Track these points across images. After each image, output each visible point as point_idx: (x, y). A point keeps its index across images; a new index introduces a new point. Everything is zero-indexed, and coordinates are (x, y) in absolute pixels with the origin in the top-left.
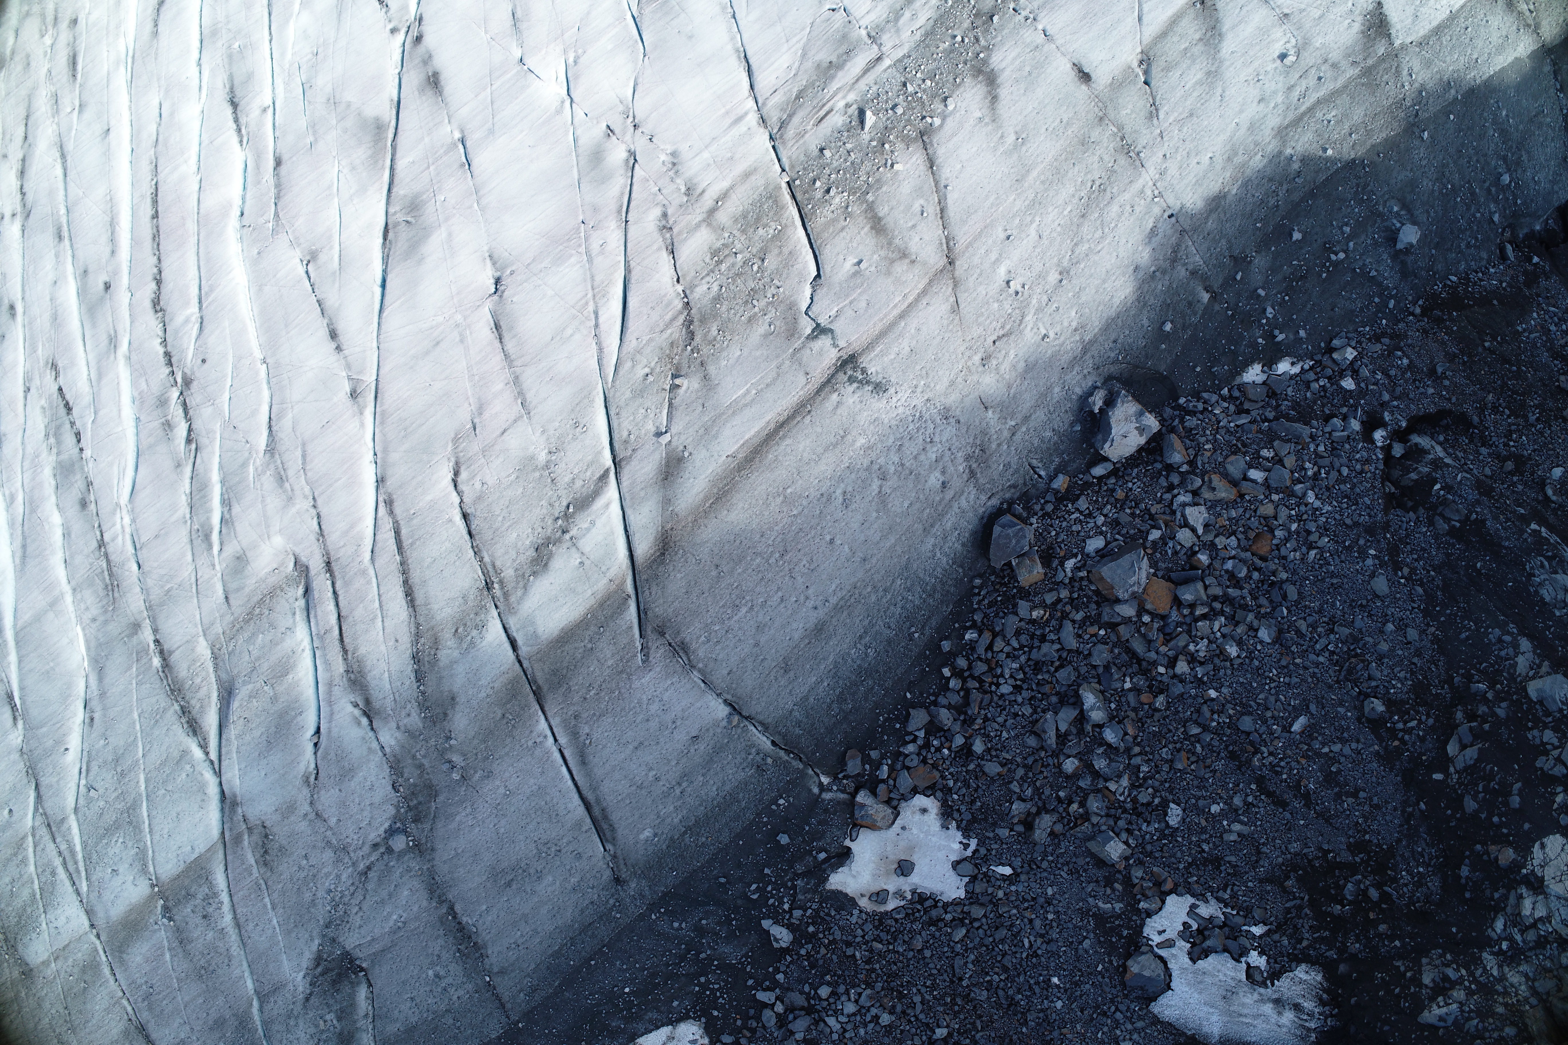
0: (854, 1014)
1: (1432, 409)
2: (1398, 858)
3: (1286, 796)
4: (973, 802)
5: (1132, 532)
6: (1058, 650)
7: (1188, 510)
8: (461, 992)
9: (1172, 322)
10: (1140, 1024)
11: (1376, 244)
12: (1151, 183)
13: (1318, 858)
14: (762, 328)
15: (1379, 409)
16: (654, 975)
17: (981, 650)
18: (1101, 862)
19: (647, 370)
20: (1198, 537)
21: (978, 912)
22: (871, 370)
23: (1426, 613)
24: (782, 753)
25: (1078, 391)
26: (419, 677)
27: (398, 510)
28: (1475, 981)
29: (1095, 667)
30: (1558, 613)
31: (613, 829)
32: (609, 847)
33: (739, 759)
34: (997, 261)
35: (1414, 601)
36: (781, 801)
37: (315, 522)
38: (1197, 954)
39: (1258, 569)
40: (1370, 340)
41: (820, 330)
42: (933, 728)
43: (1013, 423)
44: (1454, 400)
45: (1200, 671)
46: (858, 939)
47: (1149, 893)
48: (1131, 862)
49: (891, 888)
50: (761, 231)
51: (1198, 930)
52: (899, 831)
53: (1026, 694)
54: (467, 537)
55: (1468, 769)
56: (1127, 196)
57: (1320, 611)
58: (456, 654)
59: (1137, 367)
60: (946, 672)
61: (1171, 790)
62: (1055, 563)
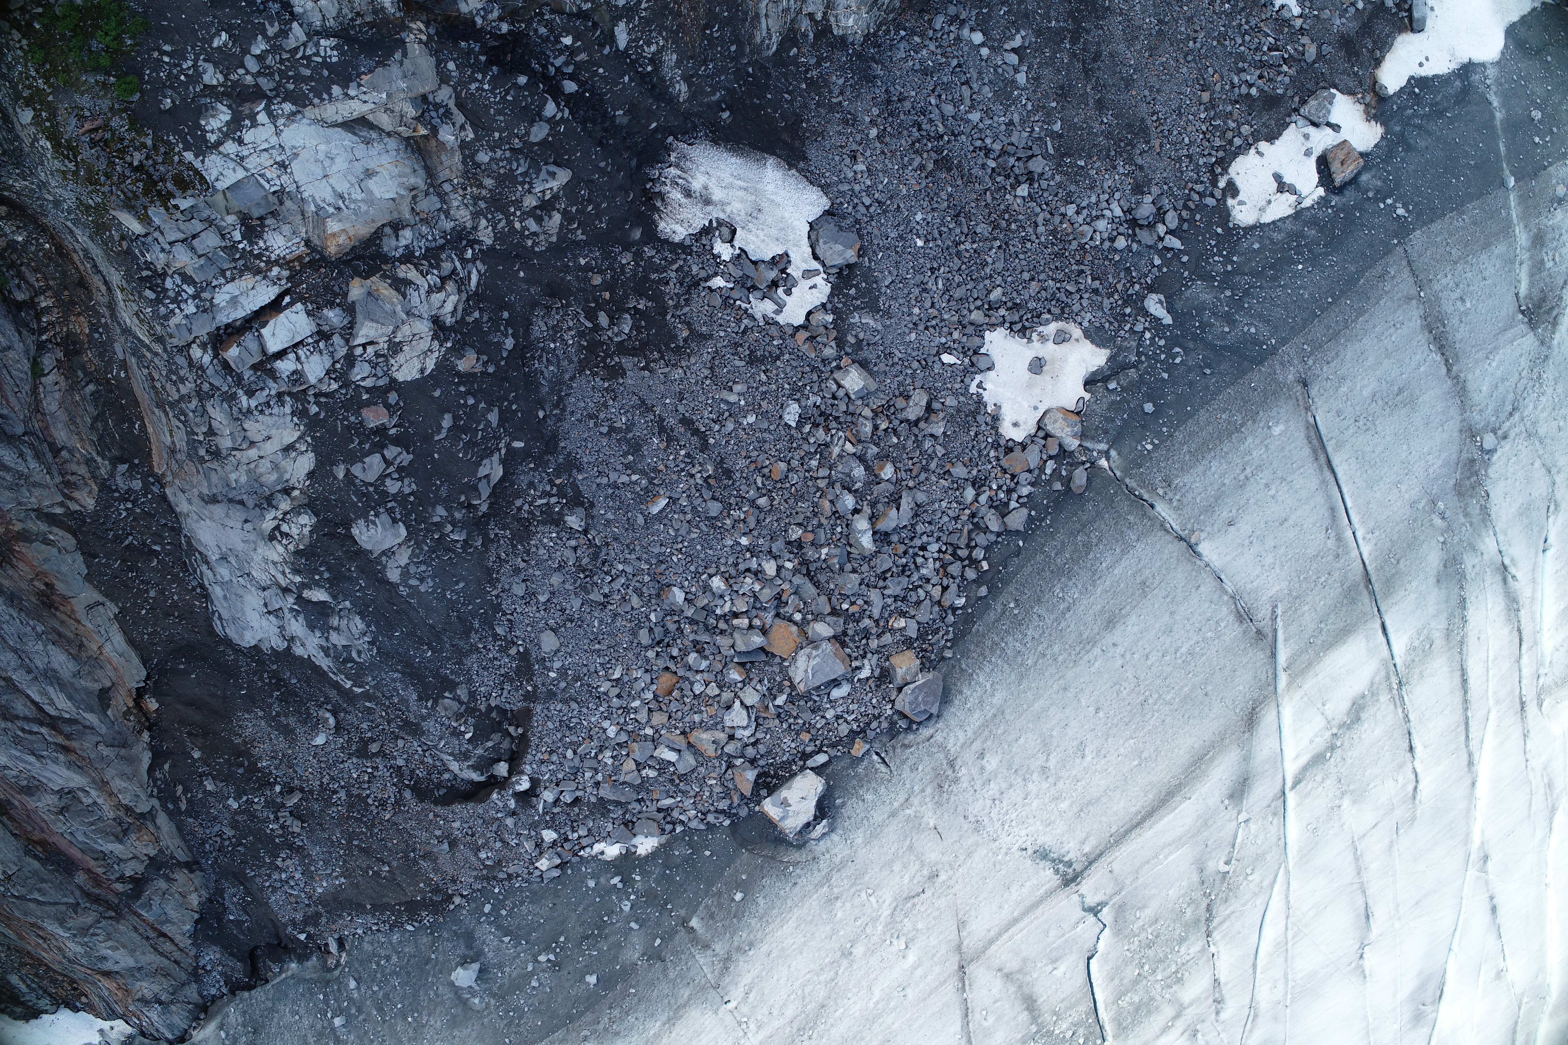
0: (1097, 217)
1: (457, 807)
2: (575, 359)
3: (682, 430)
4: (976, 435)
5: (802, 703)
6: (885, 588)
7: (745, 723)
8: (1444, 281)
9: (733, 900)
10: (845, 187)
11: (500, 966)
12: (750, 1035)
13: (654, 361)
14: (1147, 914)
15: (519, 810)
16: (1274, 278)
17: (953, 588)
18: (864, 365)
19: (1250, 878)
20: (736, 696)
21: (977, 316)
22: (1050, 872)
23: (497, 608)
24: (1146, 496)
25: (835, 837)
26: (1463, 602)
27: (1465, 757)
28: (507, 215)
29: (854, 571)
30: (347, 603)
31: (1308, 437)
32: (1311, 420)
33: (1190, 496)
34: (915, 967)
35: (509, 620)
36: (1149, 447)
37: (1528, 747)
38: (781, 261)
39: (673, 658)
40: (518, 876)
41: (1094, 911)
42: (1002, 510)
43: (908, 811)
44: (431, 815)
45: (753, 564)
46: (1086, 296)
47: (822, 330)
48: (834, 364)
49: (1050, 344)
50: (1136, 999)
51: (777, 286)
52: (1039, 405)
53: (917, 542)
54: (1413, 731)
55: (488, 453)
56: (776, 1024)
57: (615, 615)
58: (1433, 624)
59: (773, 858)
60: (985, 566)
61: (792, 439)
62: (877, 674)
